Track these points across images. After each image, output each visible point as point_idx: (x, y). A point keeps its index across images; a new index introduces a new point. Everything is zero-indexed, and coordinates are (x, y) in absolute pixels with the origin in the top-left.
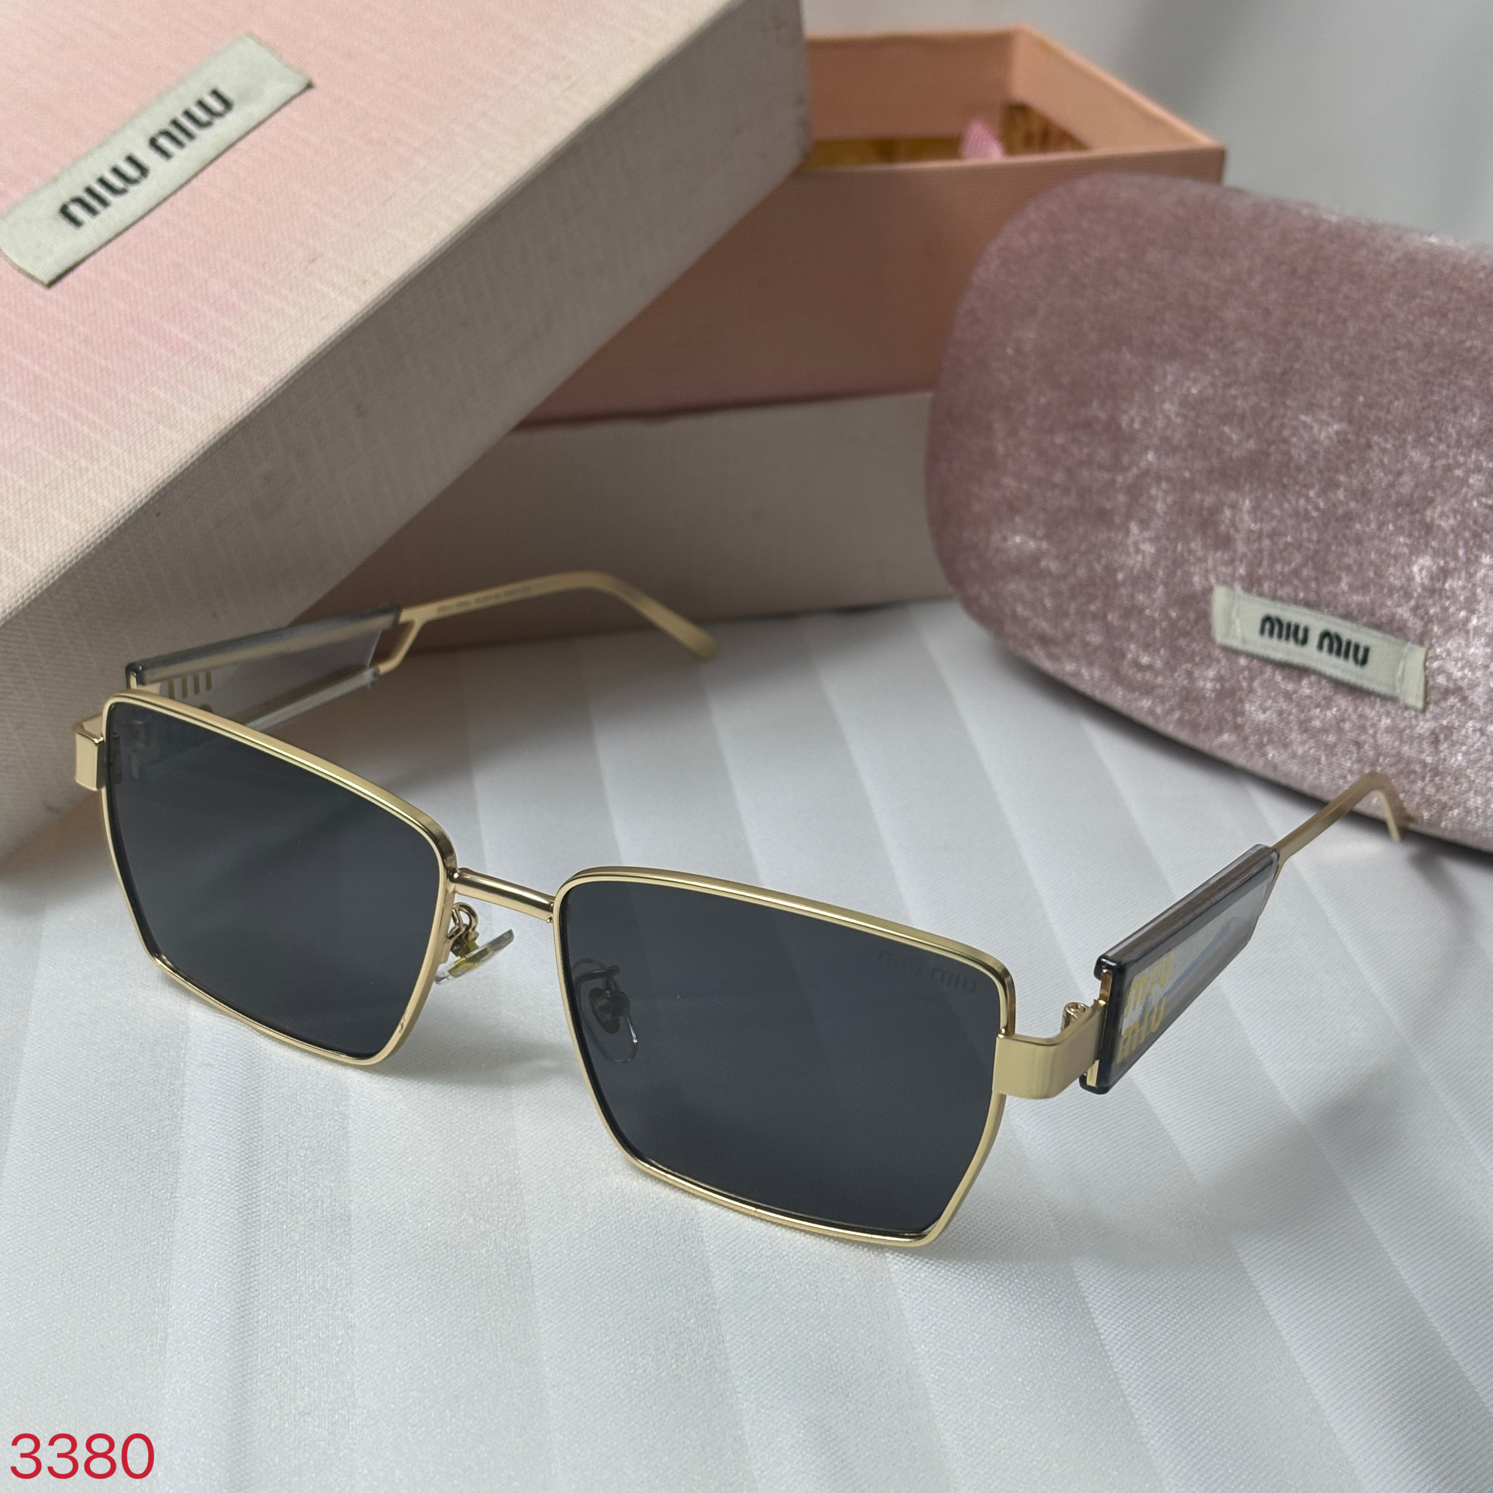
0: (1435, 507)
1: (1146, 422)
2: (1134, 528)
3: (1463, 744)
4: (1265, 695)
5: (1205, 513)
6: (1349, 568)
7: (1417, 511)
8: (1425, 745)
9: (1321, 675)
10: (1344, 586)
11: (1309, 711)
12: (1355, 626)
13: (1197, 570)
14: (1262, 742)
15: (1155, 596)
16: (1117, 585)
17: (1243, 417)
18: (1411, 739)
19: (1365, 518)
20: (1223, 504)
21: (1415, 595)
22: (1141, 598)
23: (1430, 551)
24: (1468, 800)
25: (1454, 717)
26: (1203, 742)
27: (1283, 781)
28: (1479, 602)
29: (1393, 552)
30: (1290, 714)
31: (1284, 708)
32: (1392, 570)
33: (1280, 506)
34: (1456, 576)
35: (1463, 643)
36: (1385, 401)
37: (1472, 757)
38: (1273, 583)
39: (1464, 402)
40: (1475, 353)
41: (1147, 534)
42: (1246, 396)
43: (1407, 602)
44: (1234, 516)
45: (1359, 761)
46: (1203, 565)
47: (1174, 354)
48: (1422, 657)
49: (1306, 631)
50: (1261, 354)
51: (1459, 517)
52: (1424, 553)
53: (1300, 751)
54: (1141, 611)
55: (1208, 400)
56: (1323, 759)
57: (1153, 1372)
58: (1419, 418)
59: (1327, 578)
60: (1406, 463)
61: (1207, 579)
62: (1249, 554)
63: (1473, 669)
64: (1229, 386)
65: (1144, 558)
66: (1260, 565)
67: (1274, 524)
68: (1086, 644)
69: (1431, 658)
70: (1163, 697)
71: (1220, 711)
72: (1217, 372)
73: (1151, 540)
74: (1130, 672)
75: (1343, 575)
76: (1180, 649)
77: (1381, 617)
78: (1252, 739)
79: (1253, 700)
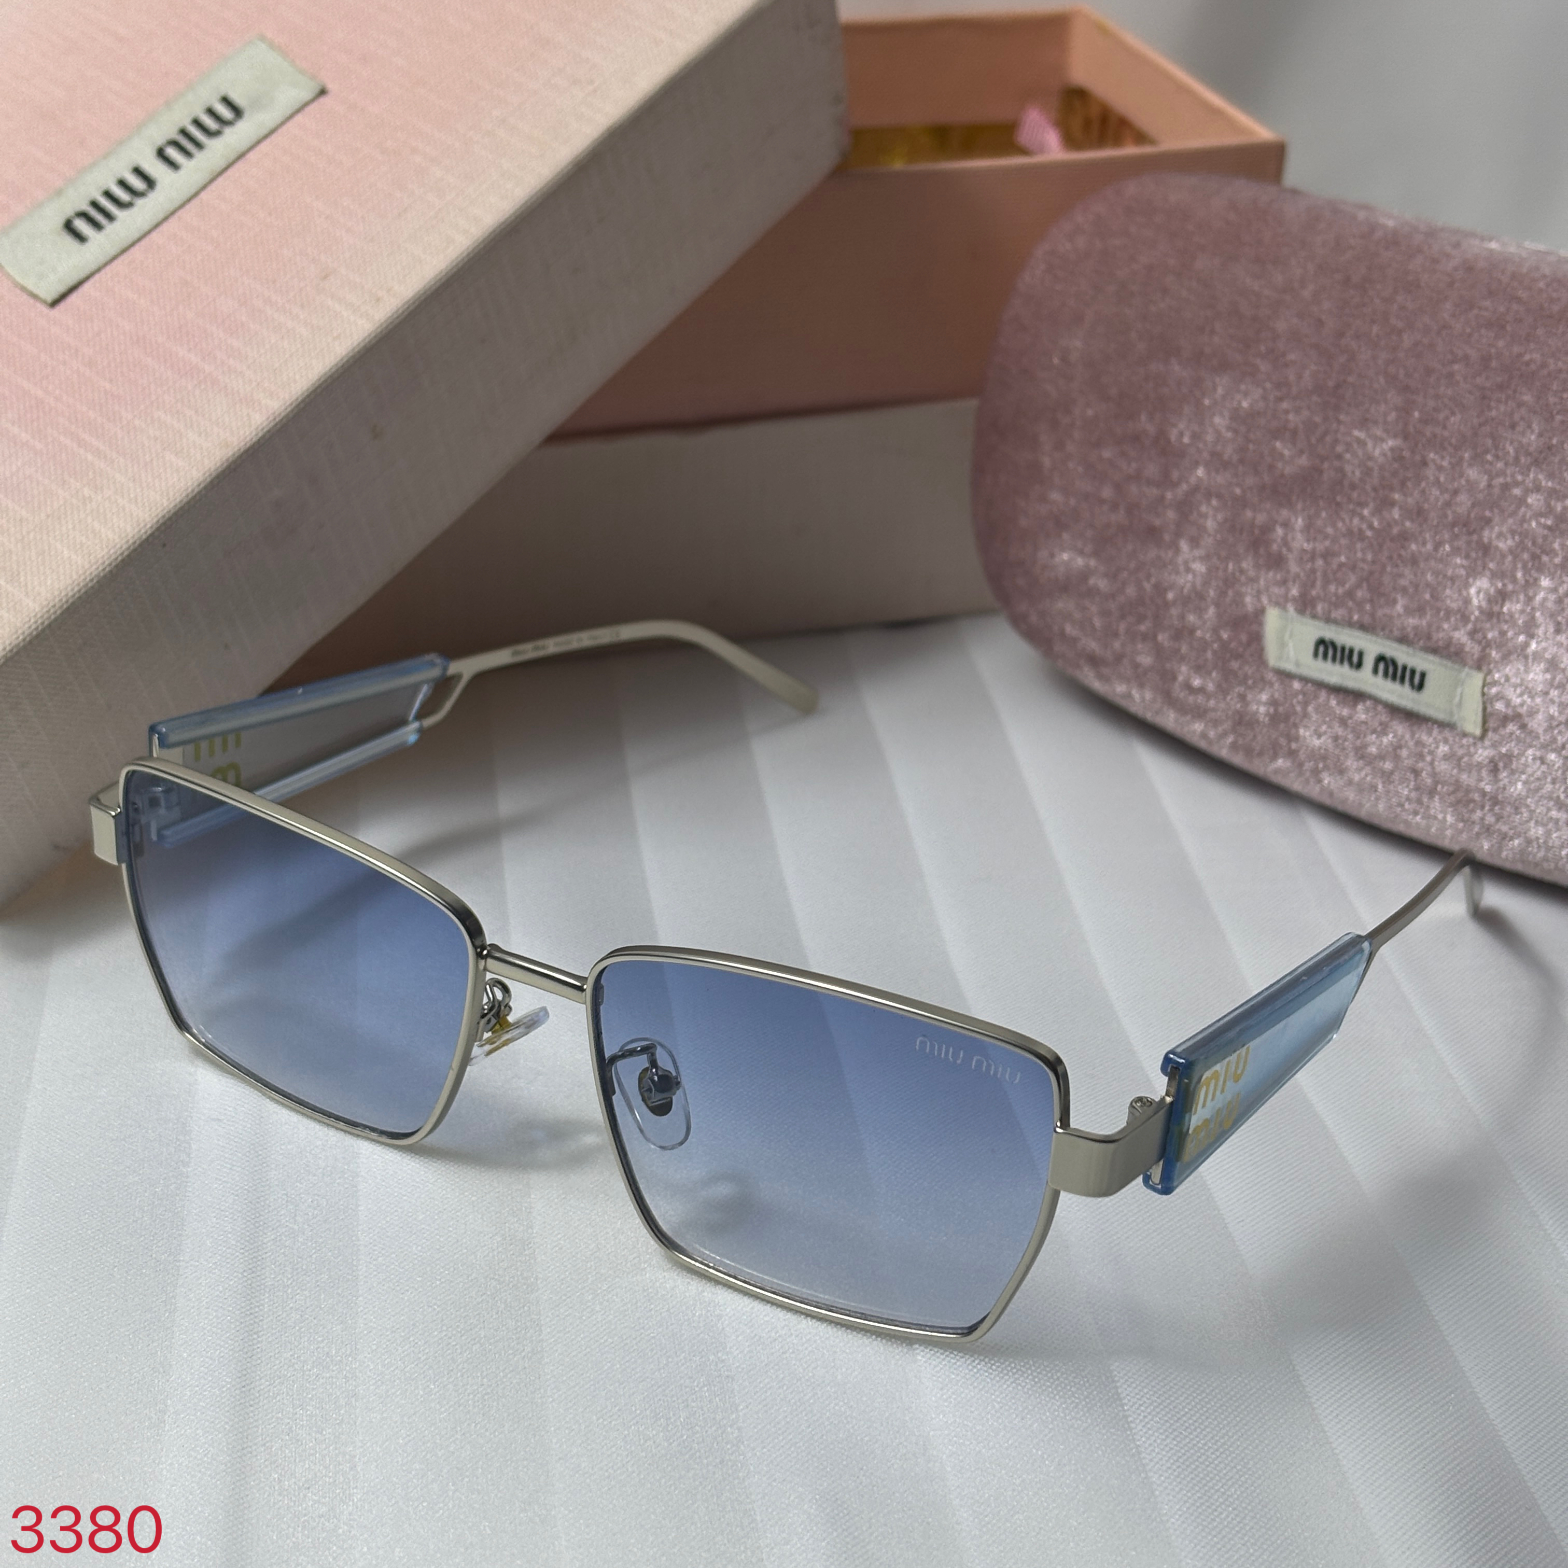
0: (1492, 528)
1: (1195, 436)
2: (1184, 545)
3: (1523, 773)
4: (1319, 720)
5: (1257, 532)
6: (1404, 590)
7: (1474, 531)
8: (1484, 773)
9: (1376, 700)
10: (1399, 608)
11: (1365, 736)
12: (1411, 650)
13: (1249, 590)
14: (1317, 768)
15: (1206, 617)
16: (1167, 605)
17: (1295, 432)
18: (1470, 768)
19: (1420, 539)
21: (1473, 618)
22: (1191, 618)
23: (1488, 573)
24: (1529, 830)
25: (1513, 744)
26: (1257, 767)
27: (1340, 807)
28: (1538, 627)
29: (1450, 573)
30: (1346, 740)
31: (1340, 733)
32: (1448, 592)
33: (1334, 525)
34: (1515, 599)
35: (1522, 668)
36: (1441, 416)
37: (1532, 786)
38: (1326, 605)
39: (1522, 418)
40: (1533, 367)
41: (1197, 553)
42: (1297, 410)
43: (1465, 625)
44: (1286, 535)
45: (1417, 788)
46: (1255, 586)
47: (1224, 366)
48: (1480, 683)
49: (1361, 654)
50: (1313, 367)
51: (1517, 537)
52: (1483, 574)
53: (1357, 778)
54: (1192, 631)
55: (1259, 413)
56: (1380, 787)
57: (1176, 1445)
58: (1475, 434)
59: (1382, 601)
60: (1463, 482)
61: (1259, 600)
62: (1302, 574)
63: (1532, 697)
64: (1280, 399)
65: (1195, 576)
66: (1313, 585)
67: (1327, 543)
68: (1136, 666)
69: (1489, 684)
70: (1216, 720)
71: (1274, 736)
72: (1268, 385)
73: (1201, 559)
74: (1182, 695)
75: (1399, 597)
76: (1232, 672)
77: (1438, 641)
78: (1307, 766)
79: (1308, 724)
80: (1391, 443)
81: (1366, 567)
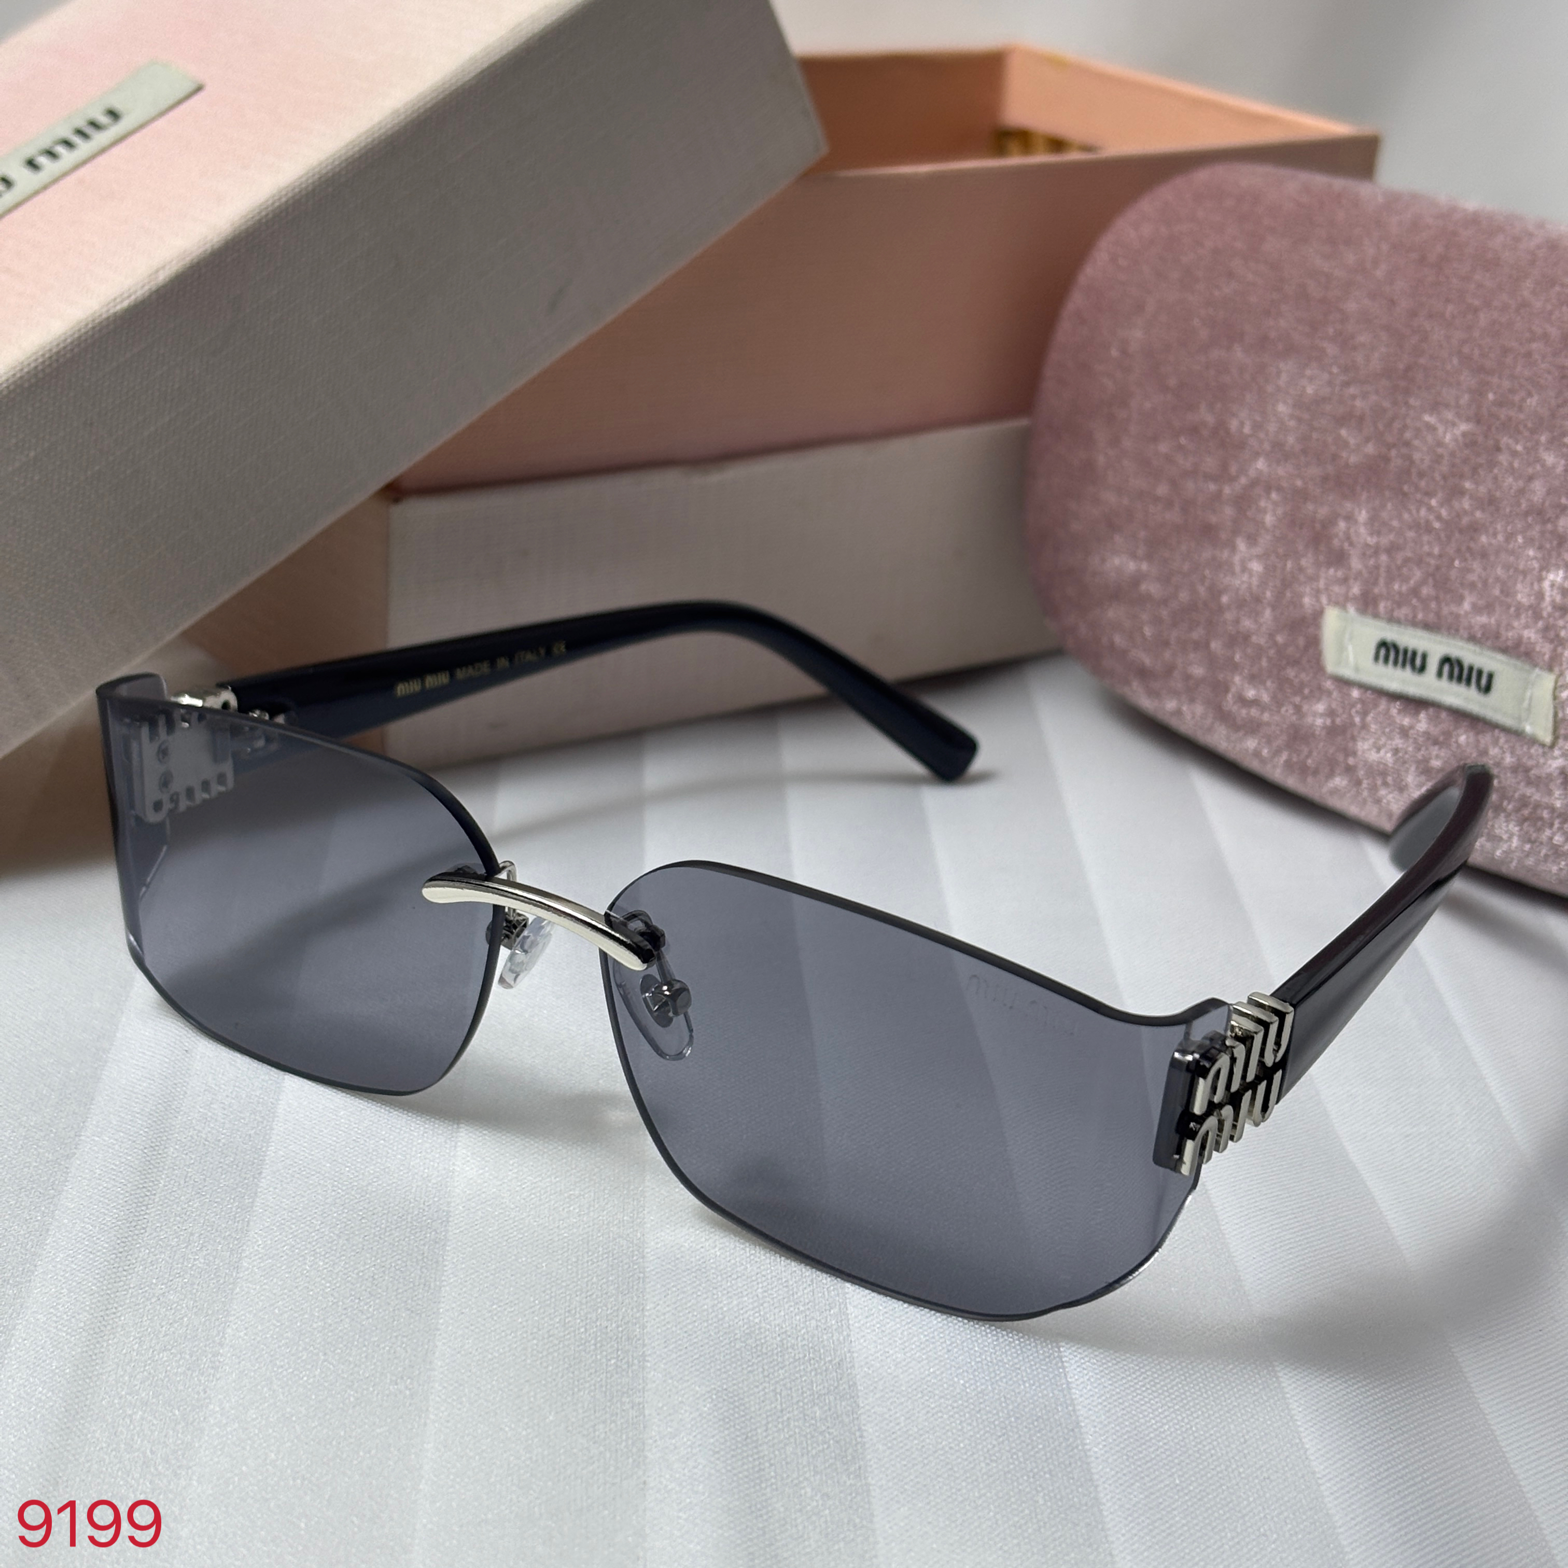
1: (1257, 427)
2: (1241, 545)
4: (1379, 732)
5: (1318, 526)
6: (1473, 586)
7: (1549, 520)
8: (1554, 787)
9: (1439, 707)
10: (1466, 606)
11: (1427, 749)
12: (1477, 649)
13: (1308, 590)
14: (1376, 786)
15: (1262, 620)
16: (1221, 609)
17: (1361, 419)
18: (1538, 781)
19: (1491, 531)
20: (1338, 515)
21: (1545, 614)
22: (1247, 623)
23: (1562, 565)
26: (1313, 787)
29: (1521, 567)
30: (1406, 753)
31: (1400, 746)
32: (1519, 586)
33: (1400, 517)
36: (1517, 398)
38: (1389, 603)
41: (1254, 551)
42: (1365, 396)
43: (1536, 622)
44: (1349, 529)
46: (1314, 585)
47: (1290, 350)
48: (1551, 686)
49: (1424, 657)
50: (1383, 349)
52: (1558, 567)
54: (1246, 637)
55: (1325, 400)
58: (1553, 415)
59: (1448, 597)
60: (1538, 467)
61: (1318, 601)
62: (1364, 571)
64: (1347, 384)
65: (1251, 576)
66: (1375, 583)
67: (1392, 537)
68: (1188, 677)
69: (1561, 686)
70: (1270, 736)
71: (1331, 751)
72: (1335, 370)
73: (1259, 557)
74: (1235, 709)
75: (1466, 593)
76: (1288, 680)
77: (1507, 639)
78: (1365, 784)
79: (1366, 737)
80: (1464, 427)
81: (1433, 562)
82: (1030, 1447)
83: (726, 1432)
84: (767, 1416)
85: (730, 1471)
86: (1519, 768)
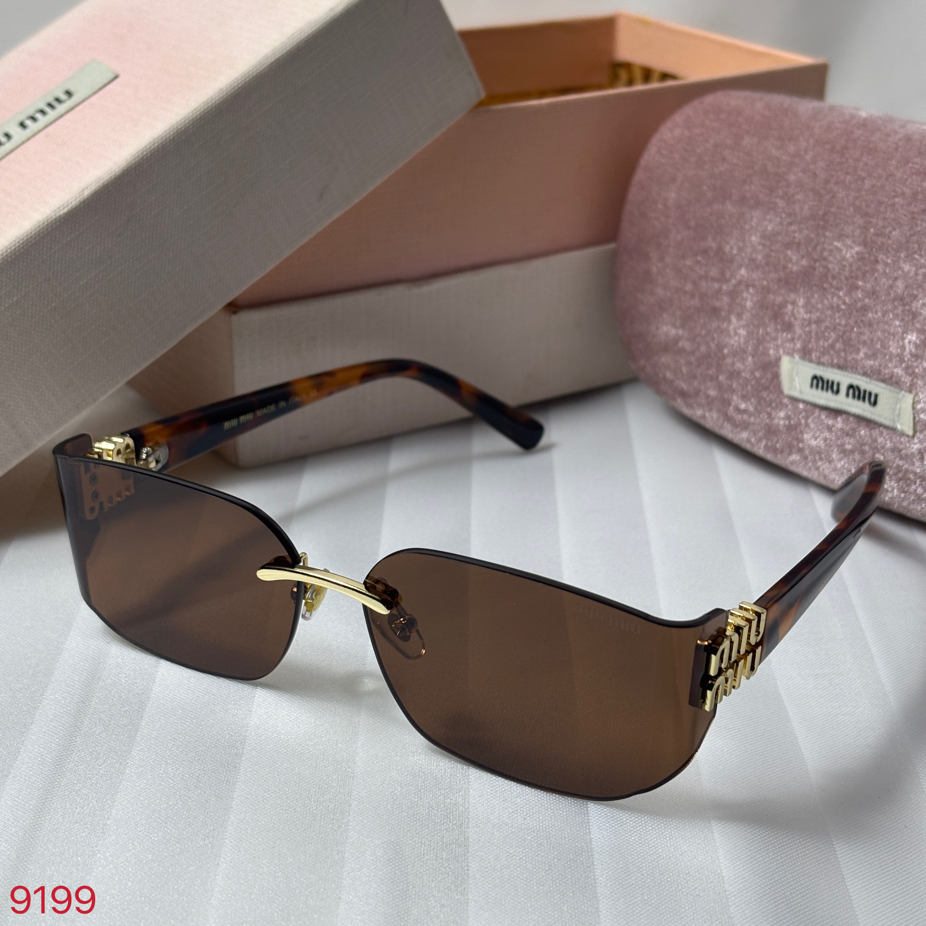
0: (918, 301)
1: (740, 249)
2: (734, 319)
4: (816, 429)
5: (776, 308)
6: (865, 343)
7: (907, 304)
8: (915, 460)
9: (849, 414)
10: (862, 355)
11: (843, 438)
12: (868, 380)
13: (772, 345)
14: (816, 460)
15: (747, 363)
16: (724, 357)
17: (799, 245)
18: (906, 457)
19: (874, 309)
20: (787, 302)
21: (906, 359)
22: (739, 365)
23: (915, 330)
26: (781, 460)
29: (892, 331)
30: (831, 441)
31: (828, 437)
32: (891, 343)
33: (822, 302)
36: (888, 230)
38: (818, 354)
41: (741, 323)
42: (801, 231)
43: (901, 364)
44: (793, 309)
46: (775, 343)
47: (758, 204)
48: (911, 401)
49: (838, 385)
50: (811, 203)
52: (912, 331)
53: (839, 466)
54: (739, 373)
55: (778, 233)
58: (908, 242)
59: (851, 349)
60: (900, 272)
61: (778, 352)
62: (803, 336)
64: (791, 224)
65: (739, 339)
66: (809, 341)
67: (818, 314)
68: (708, 396)
69: (917, 401)
70: (754, 430)
71: (789, 440)
72: (784, 215)
73: (744, 326)
74: (734, 415)
75: (861, 347)
76: (763, 398)
77: (885, 374)
78: (810, 458)
79: (809, 431)
80: (857, 249)
81: (841, 328)
82: (564, 877)
83: (390, 868)
84: (415, 858)
85: (388, 891)
86: (895, 450)
